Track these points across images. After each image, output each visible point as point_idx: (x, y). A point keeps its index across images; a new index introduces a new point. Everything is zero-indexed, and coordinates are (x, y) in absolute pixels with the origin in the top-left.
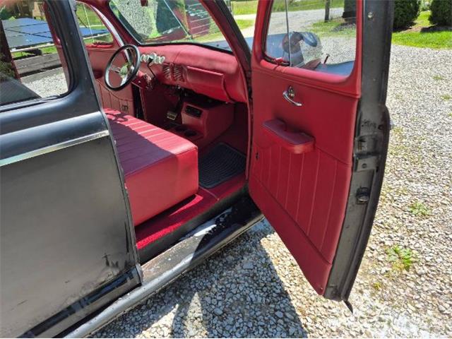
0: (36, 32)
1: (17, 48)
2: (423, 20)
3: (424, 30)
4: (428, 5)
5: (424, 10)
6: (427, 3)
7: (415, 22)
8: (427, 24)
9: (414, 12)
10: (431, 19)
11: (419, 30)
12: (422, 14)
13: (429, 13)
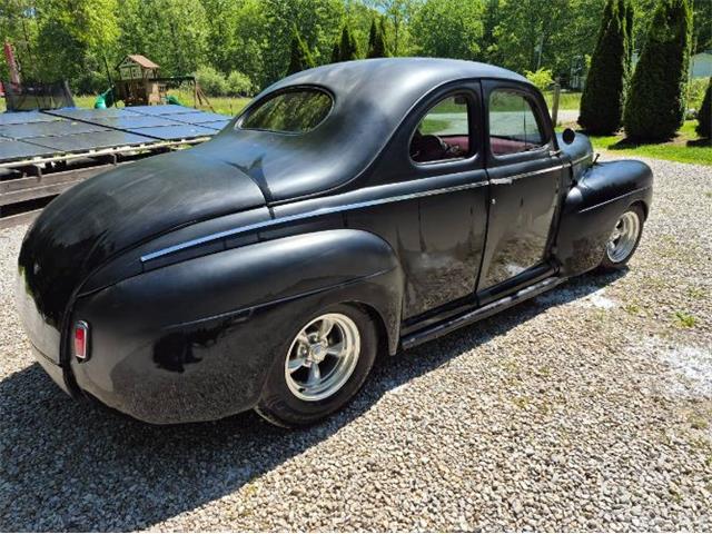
0: (195, 121)
1: (187, 139)
2: (688, 131)
3: (691, 144)
4: (694, 113)
5: (688, 119)
6: (693, 110)
7: (678, 133)
8: (694, 136)
9: (676, 121)
10: (698, 130)
11: (685, 142)
12: (686, 123)
13: (696, 122)
